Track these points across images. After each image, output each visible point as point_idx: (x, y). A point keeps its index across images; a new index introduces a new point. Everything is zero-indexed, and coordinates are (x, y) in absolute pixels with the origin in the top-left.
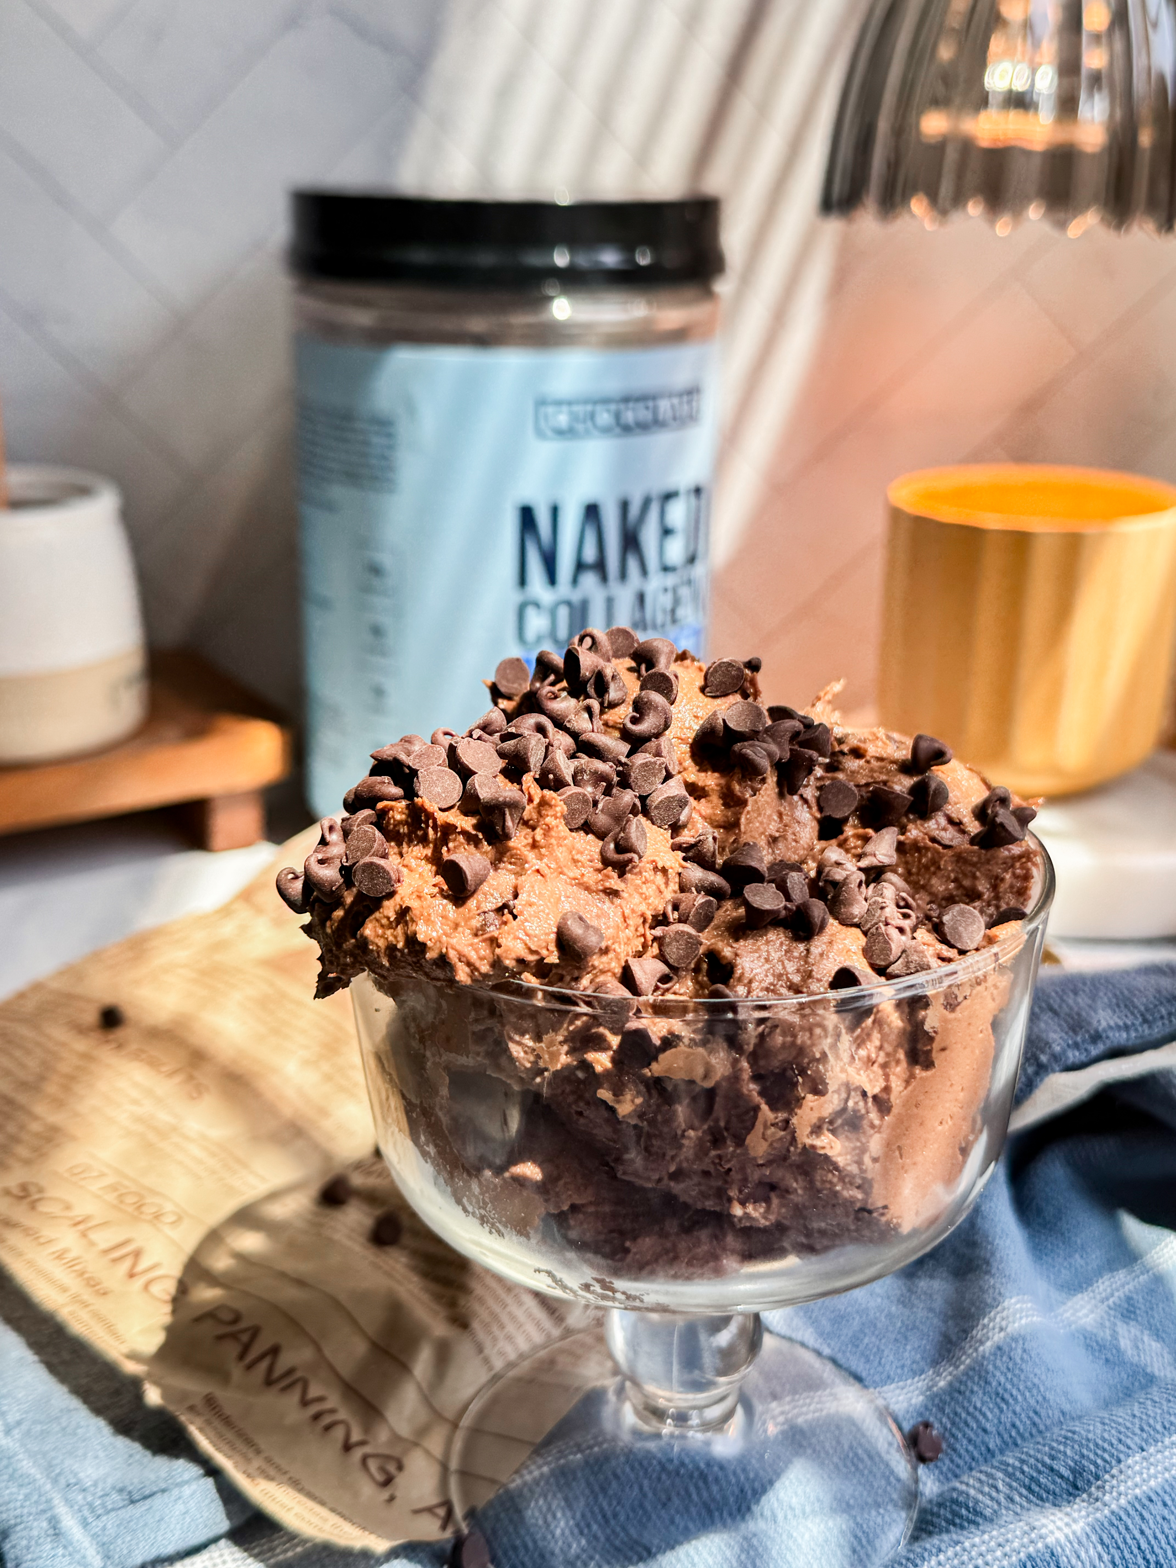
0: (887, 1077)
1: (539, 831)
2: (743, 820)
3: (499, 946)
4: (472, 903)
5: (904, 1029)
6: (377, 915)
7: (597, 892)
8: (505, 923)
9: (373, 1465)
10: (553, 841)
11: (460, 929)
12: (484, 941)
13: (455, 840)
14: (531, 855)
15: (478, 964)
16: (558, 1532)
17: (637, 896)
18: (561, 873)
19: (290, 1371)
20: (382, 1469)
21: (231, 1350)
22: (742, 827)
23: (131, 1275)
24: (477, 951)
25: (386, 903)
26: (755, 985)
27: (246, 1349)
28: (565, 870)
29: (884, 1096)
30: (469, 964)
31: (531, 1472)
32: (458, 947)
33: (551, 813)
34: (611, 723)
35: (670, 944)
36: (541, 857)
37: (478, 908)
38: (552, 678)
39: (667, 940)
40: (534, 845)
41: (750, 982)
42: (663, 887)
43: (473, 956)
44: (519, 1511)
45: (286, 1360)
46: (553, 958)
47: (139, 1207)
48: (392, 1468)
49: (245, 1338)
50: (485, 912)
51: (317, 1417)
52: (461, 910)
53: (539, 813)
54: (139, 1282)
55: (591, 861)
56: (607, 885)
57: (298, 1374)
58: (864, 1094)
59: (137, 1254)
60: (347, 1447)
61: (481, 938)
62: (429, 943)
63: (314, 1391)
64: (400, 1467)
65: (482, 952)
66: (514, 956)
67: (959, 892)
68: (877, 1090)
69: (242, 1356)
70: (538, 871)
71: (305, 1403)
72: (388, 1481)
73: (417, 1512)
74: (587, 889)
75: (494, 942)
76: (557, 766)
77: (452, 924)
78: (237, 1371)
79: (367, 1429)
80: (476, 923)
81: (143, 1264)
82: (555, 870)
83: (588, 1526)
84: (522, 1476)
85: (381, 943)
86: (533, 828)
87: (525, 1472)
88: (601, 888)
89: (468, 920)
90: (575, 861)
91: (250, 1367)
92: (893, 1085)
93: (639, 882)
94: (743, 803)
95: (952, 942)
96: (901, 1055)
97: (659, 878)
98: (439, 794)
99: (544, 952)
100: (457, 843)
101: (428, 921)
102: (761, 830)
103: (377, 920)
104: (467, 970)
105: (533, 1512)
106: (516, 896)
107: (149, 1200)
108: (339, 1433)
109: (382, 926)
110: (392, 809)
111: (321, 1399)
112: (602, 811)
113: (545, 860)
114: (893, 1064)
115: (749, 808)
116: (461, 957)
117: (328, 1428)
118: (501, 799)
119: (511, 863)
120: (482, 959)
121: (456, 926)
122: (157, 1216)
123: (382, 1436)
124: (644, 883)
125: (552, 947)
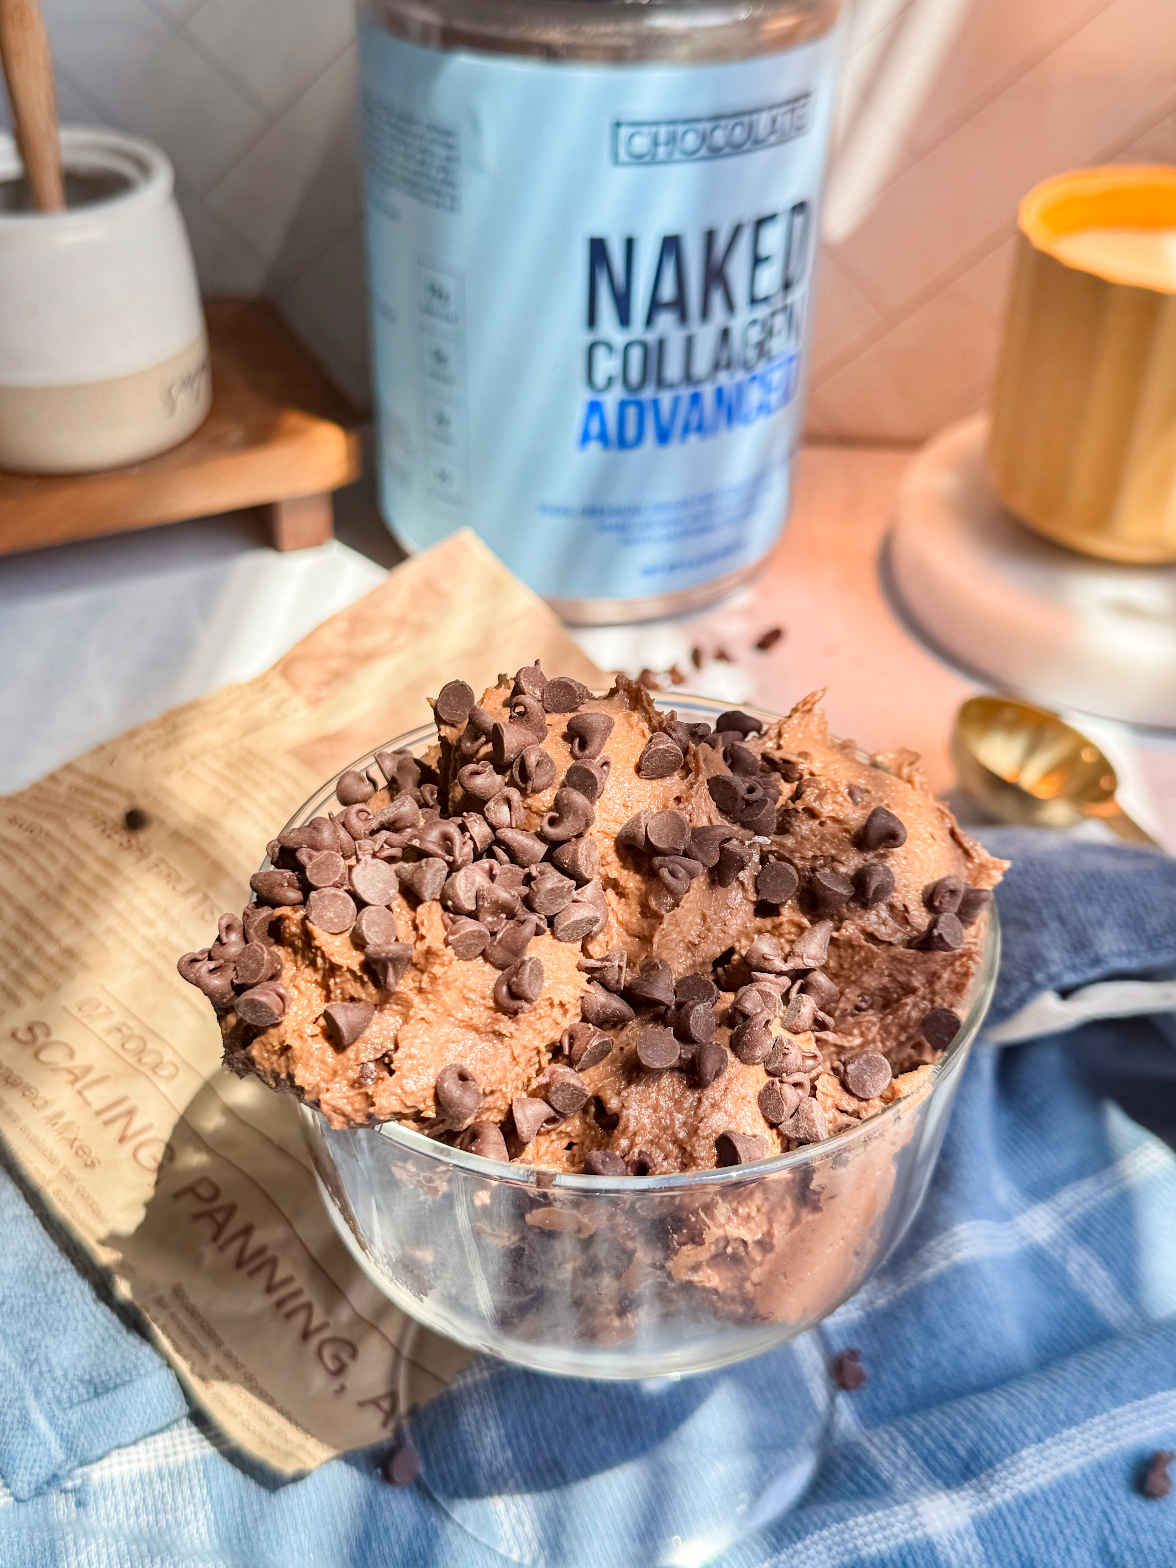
0: (770, 1222)
1: (425, 977)
2: (656, 940)
3: (373, 1104)
4: (351, 1052)
5: (794, 1180)
6: (262, 1038)
7: (486, 1033)
8: (382, 1079)
9: (327, 1353)
10: (440, 988)
11: (337, 1079)
12: (359, 1094)
13: (341, 976)
14: (416, 1000)
15: (353, 1115)
16: (487, 1441)
17: (530, 1032)
18: (450, 1015)
19: (262, 1250)
20: (336, 1357)
21: (206, 1228)
22: (655, 947)
23: (122, 1140)
24: (352, 1104)
25: (272, 1031)
26: (639, 1139)
27: (220, 1228)
28: (454, 1013)
29: (767, 1240)
30: (344, 1115)
31: (473, 1375)
32: (332, 1102)
33: (438, 961)
34: (534, 809)
35: (555, 1092)
36: (427, 1002)
37: (357, 1059)
38: (483, 739)
39: (553, 1089)
40: (420, 990)
41: (635, 1134)
42: (559, 1020)
43: (348, 1109)
44: (455, 1417)
45: (257, 1239)
46: (431, 1114)
47: (140, 1053)
48: (345, 1357)
49: (220, 1217)
50: (363, 1063)
51: (279, 1304)
52: (341, 1056)
53: (427, 959)
54: (129, 1146)
55: (484, 998)
56: (497, 1028)
57: (270, 1253)
58: (745, 1243)
59: (130, 1113)
60: (306, 1335)
61: (357, 1091)
62: (307, 1088)
63: (281, 1274)
64: (354, 1355)
65: (357, 1106)
66: (388, 1111)
67: (894, 985)
68: (759, 1236)
69: (215, 1238)
70: (423, 1019)
71: (270, 1289)
72: (340, 1371)
73: (362, 1404)
74: (476, 1030)
75: (369, 1100)
76: (457, 895)
77: (331, 1071)
78: (209, 1253)
79: (329, 1309)
80: (353, 1074)
81: (136, 1125)
82: (442, 1014)
83: (517, 1436)
84: (464, 1377)
85: (267, 1065)
86: (422, 972)
87: (467, 1373)
88: (489, 1029)
89: (346, 1069)
90: (466, 999)
91: (222, 1248)
92: (776, 1232)
93: (532, 1018)
94: (659, 918)
95: (854, 1091)
96: (789, 1203)
97: (557, 1012)
98: (331, 919)
99: (422, 1107)
100: (343, 979)
101: (306, 1066)
102: (681, 938)
103: (264, 1045)
104: (342, 1119)
105: (468, 1419)
106: (397, 1048)
107: (150, 1045)
108: (300, 1319)
109: (268, 1051)
110: (288, 917)
111: (287, 1281)
112: (499, 942)
113: (431, 1005)
114: (779, 1210)
115: (664, 926)
116: (335, 1110)
117: (289, 1316)
118: (383, 955)
119: (397, 1004)
120: (357, 1111)
121: (335, 1073)
122: (155, 1068)
123: (344, 1315)
124: (539, 1019)
125: (430, 1102)
